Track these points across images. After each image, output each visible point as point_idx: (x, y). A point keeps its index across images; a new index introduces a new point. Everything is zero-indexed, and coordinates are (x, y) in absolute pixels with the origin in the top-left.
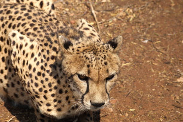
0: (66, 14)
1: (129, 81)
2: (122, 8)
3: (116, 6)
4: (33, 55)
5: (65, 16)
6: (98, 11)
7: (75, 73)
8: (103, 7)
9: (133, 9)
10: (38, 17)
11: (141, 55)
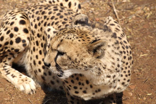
0: (92, 12)
1: (146, 70)
2: (140, 7)
3: (135, 5)
5: (91, 14)
6: (120, 10)
8: (123, 6)
9: (150, 8)
10: (69, 16)
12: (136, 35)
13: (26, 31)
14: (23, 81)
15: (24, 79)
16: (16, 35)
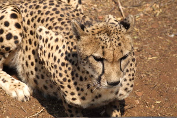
0: (95, 9)
1: (155, 74)
2: (149, 4)
3: (143, 2)
4: (57, 47)
5: (93, 11)
6: (126, 7)
7: (91, 54)
8: (130, 3)
9: (160, 5)
10: (66, 12)
11: (167, 49)
12: (144, 36)
13: (18, 26)
14: (15, 86)
15: (17, 85)
16: (7, 31)
